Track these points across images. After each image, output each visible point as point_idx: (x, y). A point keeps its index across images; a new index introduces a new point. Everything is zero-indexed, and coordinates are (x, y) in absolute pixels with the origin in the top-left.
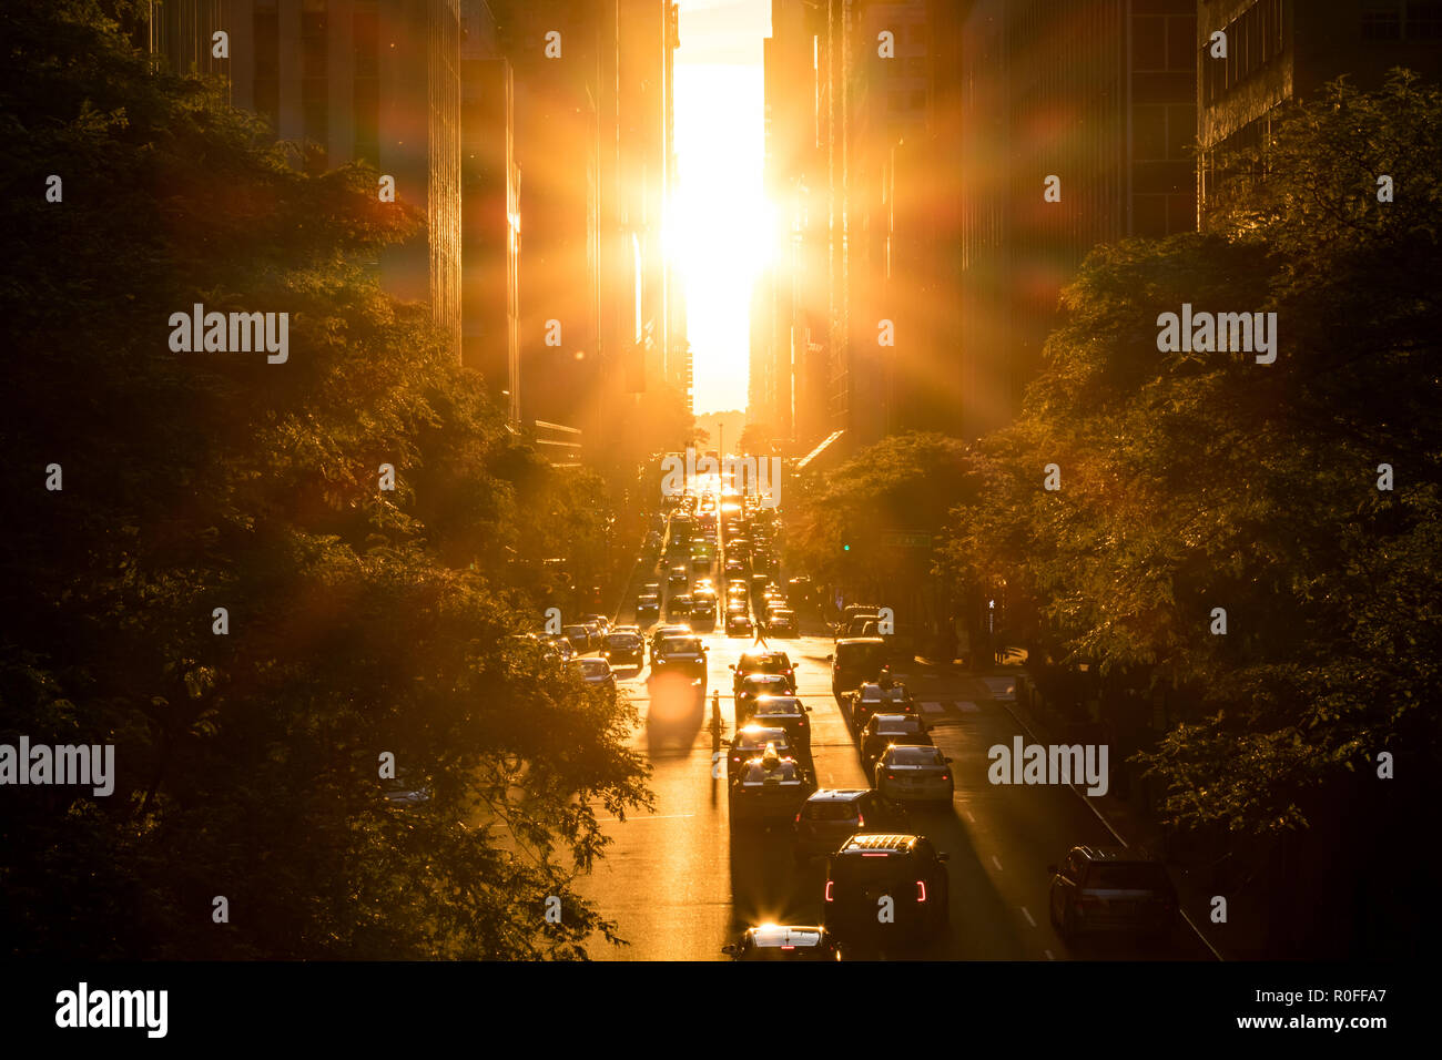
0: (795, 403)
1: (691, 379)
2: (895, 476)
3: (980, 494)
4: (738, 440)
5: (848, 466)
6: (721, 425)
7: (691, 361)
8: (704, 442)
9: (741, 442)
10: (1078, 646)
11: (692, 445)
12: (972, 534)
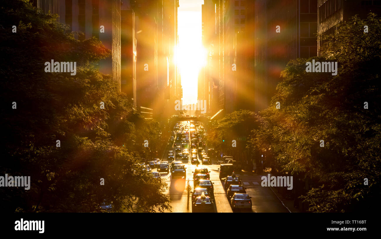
0: (210, 102)
2: (237, 122)
3: (259, 127)
8: (186, 112)
9: (195, 112)
10: (285, 167)
11: (182, 113)
12: (257, 137)
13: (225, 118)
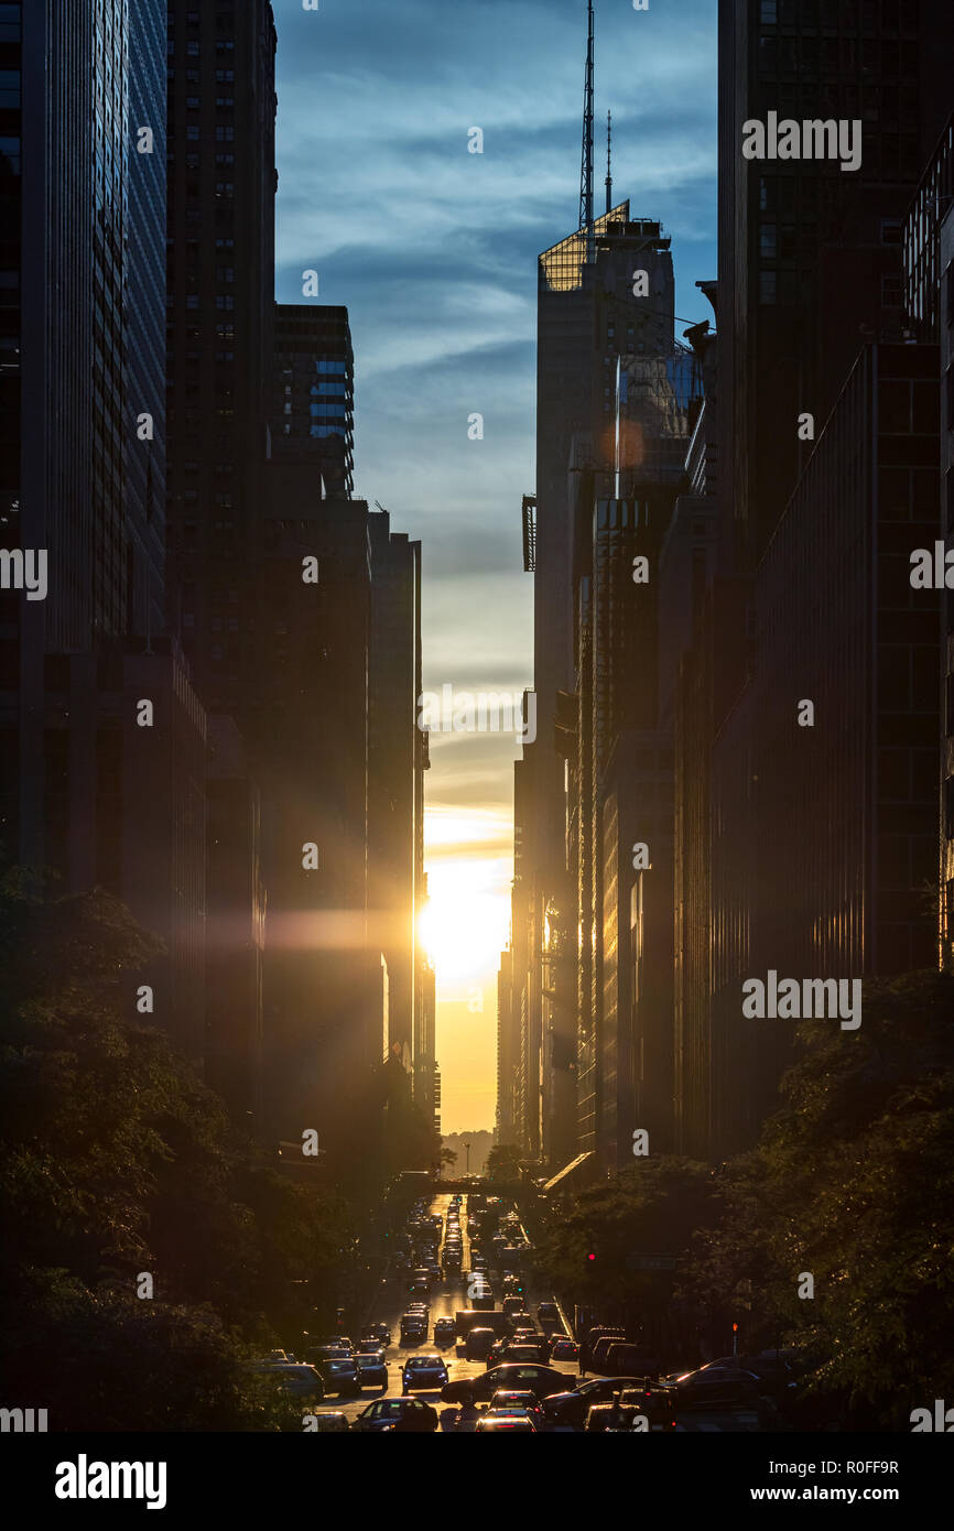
0: (543, 1124)
1: (439, 1099)
2: (640, 1201)
3: (722, 1218)
4: (486, 1160)
5: (594, 1188)
6: (468, 1146)
7: (439, 1081)
8: (452, 1163)
9: (488, 1162)
10: (812, 1381)
11: (439, 1165)
12: (713, 1257)
13: (599, 1187)
